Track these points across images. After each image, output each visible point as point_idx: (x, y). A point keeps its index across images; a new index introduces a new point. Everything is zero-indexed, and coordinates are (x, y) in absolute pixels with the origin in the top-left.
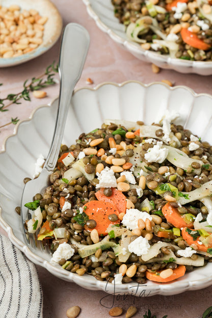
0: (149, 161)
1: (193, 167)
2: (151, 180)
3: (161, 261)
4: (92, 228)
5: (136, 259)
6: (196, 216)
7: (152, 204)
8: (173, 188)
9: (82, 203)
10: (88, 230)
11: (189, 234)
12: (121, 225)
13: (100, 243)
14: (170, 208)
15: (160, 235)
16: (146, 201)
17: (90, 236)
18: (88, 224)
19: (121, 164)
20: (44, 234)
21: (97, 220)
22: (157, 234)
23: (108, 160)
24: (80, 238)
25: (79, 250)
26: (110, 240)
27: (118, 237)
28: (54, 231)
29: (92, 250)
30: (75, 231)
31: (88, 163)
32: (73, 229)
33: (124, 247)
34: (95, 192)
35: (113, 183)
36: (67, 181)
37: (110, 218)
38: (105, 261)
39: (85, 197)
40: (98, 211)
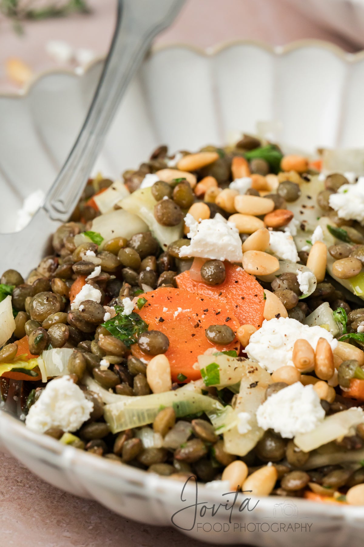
0: (342, 214)
2: (342, 256)
3: (354, 462)
4: (151, 354)
5: (278, 454)
7: (339, 316)
9: (134, 293)
10: (143, 360)
12: (243, 356)
13: (173, 392)
15: (355, 390)
16: (324, 309)
17: (145, 375)
18: (144, 340)
19: (260, 212)
20: (10, 360)
21: (171, 338)
22: (348, 387)
23: (223, 197)
24: (113, 377)
25: (107, 408)
26: (205, 393)
27: (230, 386)
28: (40, 358)
29: (148, 410)
30: (101, 359)
31: (166, 198)
32: (98, 354)
33: (244, 411)
34: (177, 274)
35: (230, 248)
36: (98, 239)
37: (212, 335)
38: (182, 447)
39: (146, 283)
40: (179, 315)
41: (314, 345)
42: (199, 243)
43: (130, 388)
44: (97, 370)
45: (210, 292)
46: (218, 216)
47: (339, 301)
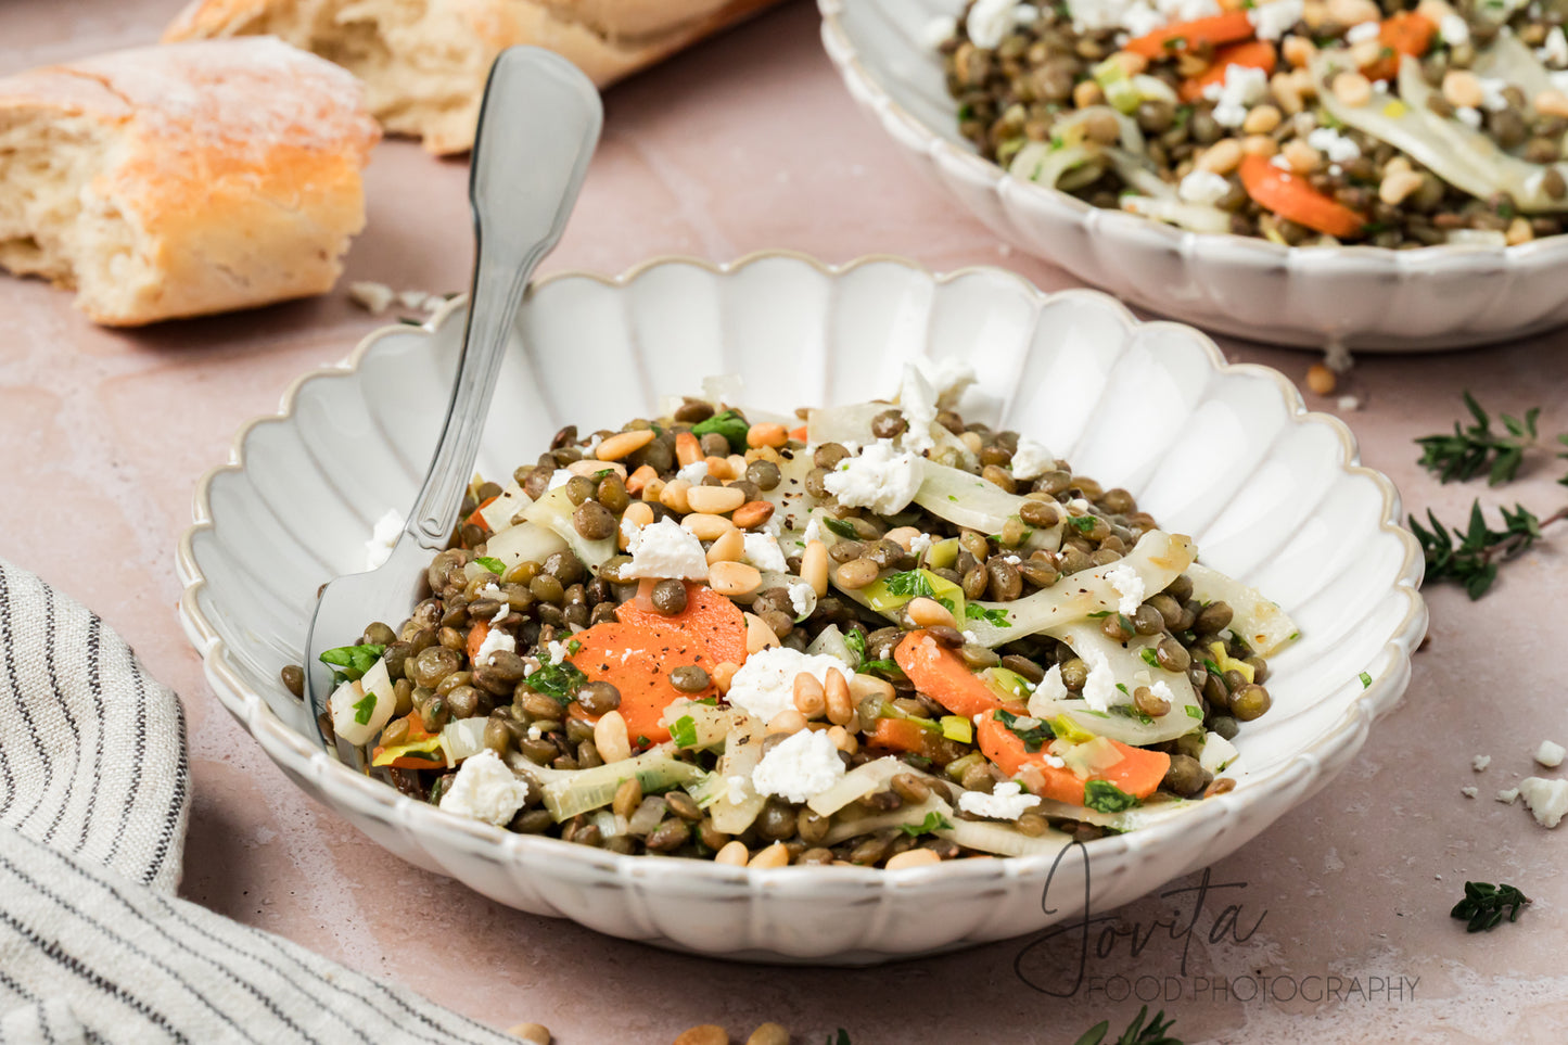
0: (843, 500)
1: (1028, 523)
2: (849, 558)
3: (891, 828)
4: (597, 713)
5: (786, 829)
6: (1037, 680)
7: (853, 641)
8: (944, 585)
9: (561, 630)
10: (586, 722)
11: (1008, 728)
12: (724, 704)
13: (635, 760)
14: (930, 642)
15: (883, 733)
16: (830, 634)
17: (593, 743)
18: (586, 696)
19: (725, 508)
20: (400, 741)
21: (623, 692)
22: (874, 730)
23: (670, 491)
24: (549, 747)
25: (542, 789)
26: (677, 758)
27: (711, 747)
28: (441, 735)
29: (603, 787)
30: (528, 728)
31: (588, 500)
32: (523, 720)
33: (734, 775)
34: (617, 606)
35: (690, 561)
36: (498, 567)
37: (678, 680)
38: (655, 830)
39: (574, 622)
40: (628, 659)
41: (822, 679)
42: (645, 557)
43: (574, 761)
44: (525, 740)
45: (668, 625)
46: (666, 518)
47: (852, 622)
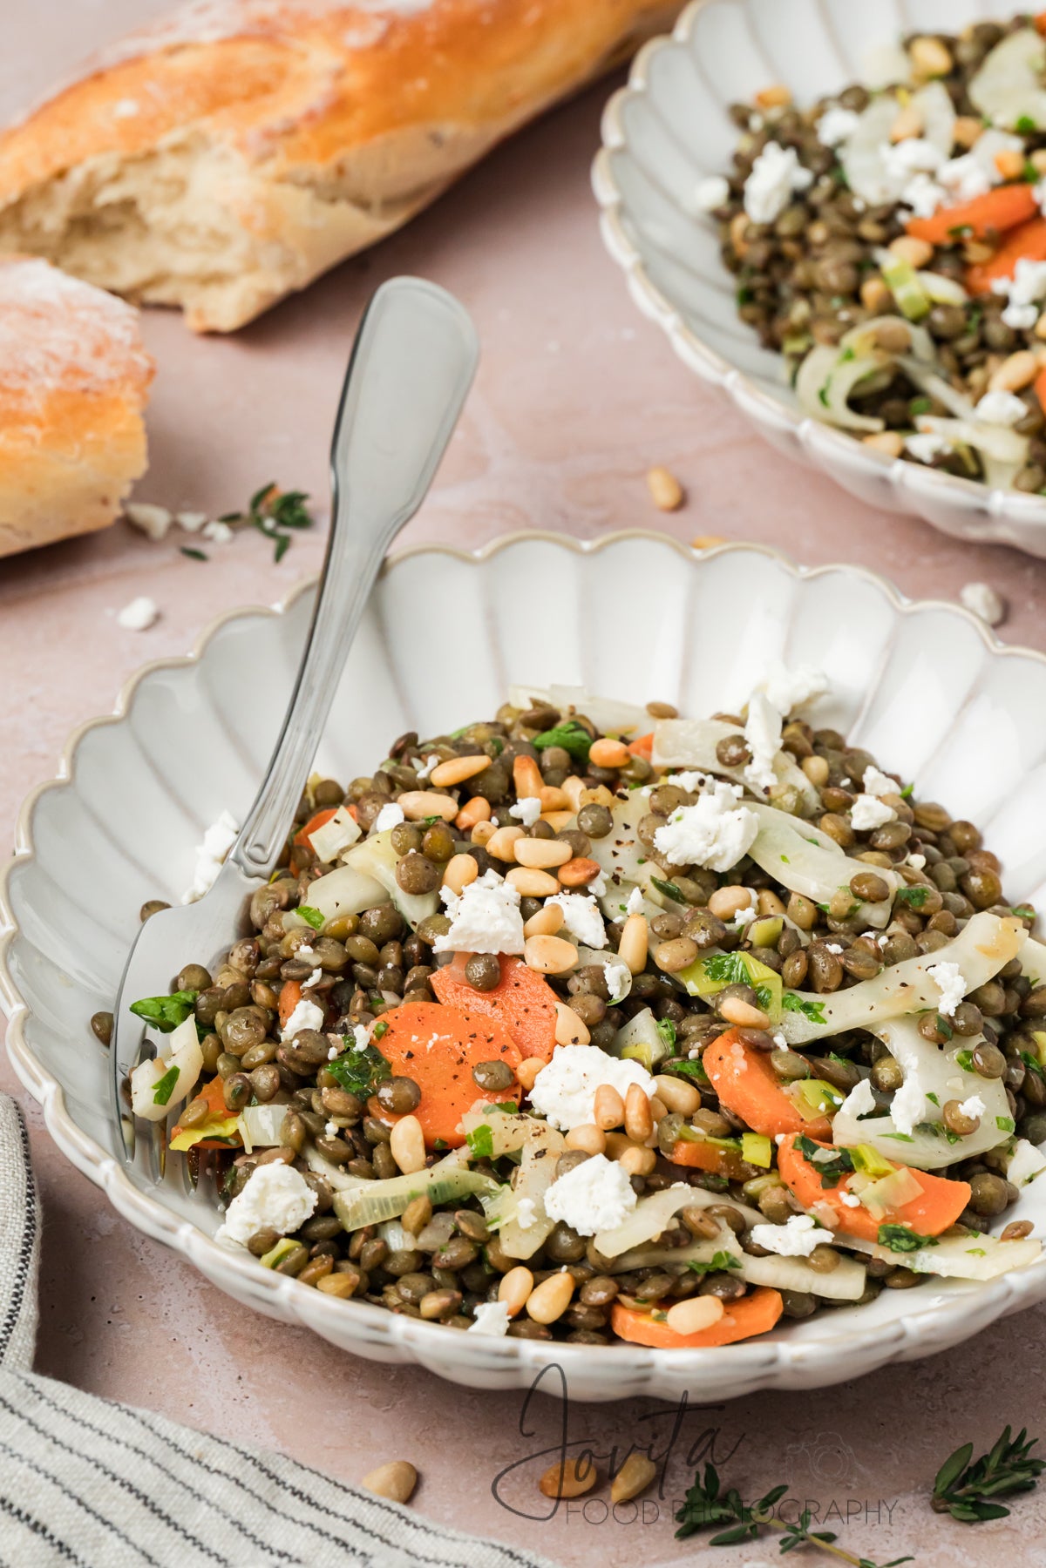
0: (673, 859)
1: (857, 896)
2: (670, 935)
3: (678, 1264)
4: (398, 1111)
5: (575, 1253)
6: (846, 1090)
7: (665, 1031)
8: (760, 972)
9: (371, 1010)
10: (384, 1121)
11: (806, 1159)
12: (526, 1107)
13: (427, 1172)
14: (738, 1050)
15: (681, 1156)
16: (643, 1021)
17: (388, 1145)
18: (386, 1093)
19: (552, 862)
20: (198, 1125)
21: (424, 1084)
22: (671, 1153)
23: (499, 841)
24: (344, 1149)
25: (337, 1196)
26: (472, 1165)
27: (509, 1154)
28: (240, 1117)
29: (394, 1199)
30: (327, 1122)
31: (413, 851)
32: (322, 1113)
33: (526, 1195)
34: (434, 970)
35: (506, 937)
36: (316, 919)
37: (481, 1078)
38: (442, 1251)
39: (387, 989)
40: (434, 1046)
41: (623, 1091)
42: (460, 933)
43: (368, 1165)
44: (321, 1141)
45: (479, 1001)
46: (490, 872)
47: (668, 1001)
